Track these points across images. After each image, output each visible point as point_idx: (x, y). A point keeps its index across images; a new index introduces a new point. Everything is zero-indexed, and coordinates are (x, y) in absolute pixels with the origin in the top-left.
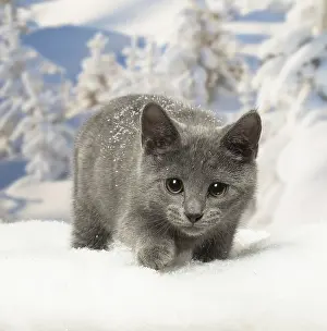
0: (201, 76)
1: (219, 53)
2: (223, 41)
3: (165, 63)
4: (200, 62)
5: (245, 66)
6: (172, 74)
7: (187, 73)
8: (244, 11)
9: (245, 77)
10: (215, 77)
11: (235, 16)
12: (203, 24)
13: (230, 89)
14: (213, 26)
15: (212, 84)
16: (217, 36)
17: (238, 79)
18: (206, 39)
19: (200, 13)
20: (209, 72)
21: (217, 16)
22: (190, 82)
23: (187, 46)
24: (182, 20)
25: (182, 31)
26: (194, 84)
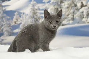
0: (34, 19)
1: (37, 16)
2: (37, 13)
3: (28, 17)
4: (33, 17)
5: (41, 18)
6: (29, 19)
7: (31, 19)
8: (41, 9)
9: (41, 20)
10: (36, 19)
11: (39, 9)
12: (34, 11)
13: (38, 21)
14: (36, 11)
15: (35, 20)
16: (36, 13)
17: (40, 20)
18: (35, 13)
19: (33, 9)
20: (35, 19)
21: (36, 10)
22: (32, 20)
23: (31, 14)
24: (31, 10)
25: (30, 12)
26: (32, 21)
